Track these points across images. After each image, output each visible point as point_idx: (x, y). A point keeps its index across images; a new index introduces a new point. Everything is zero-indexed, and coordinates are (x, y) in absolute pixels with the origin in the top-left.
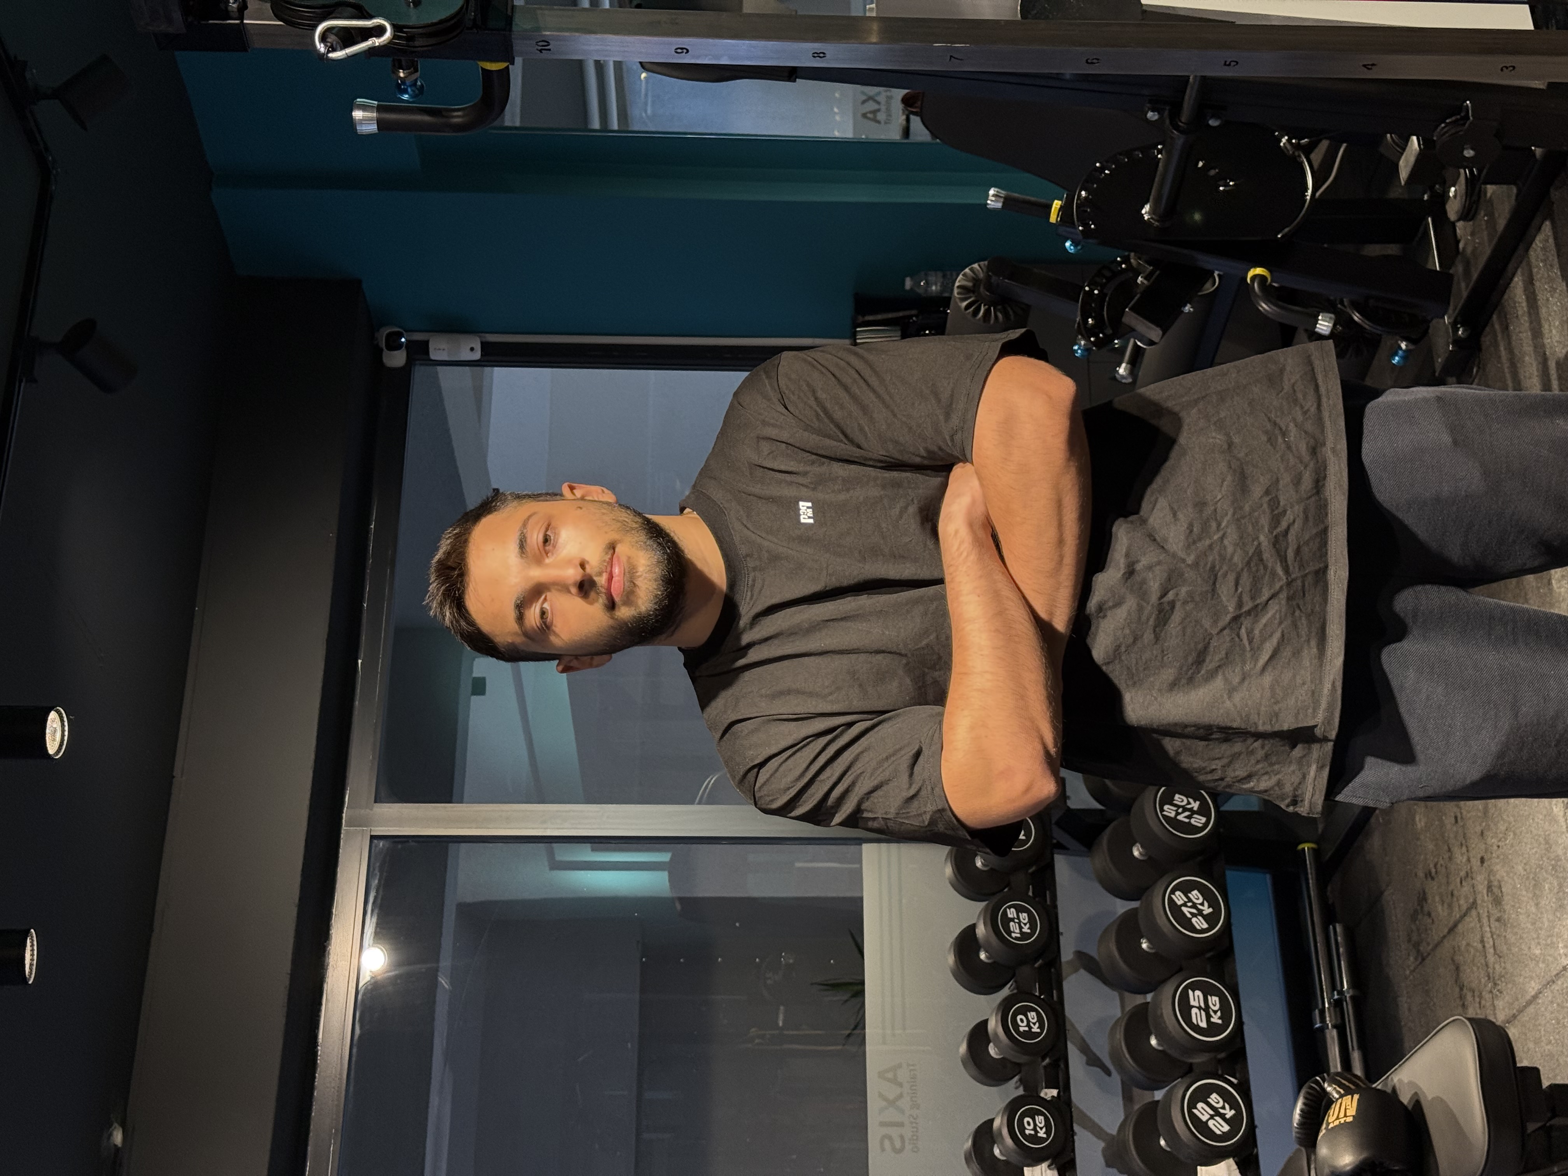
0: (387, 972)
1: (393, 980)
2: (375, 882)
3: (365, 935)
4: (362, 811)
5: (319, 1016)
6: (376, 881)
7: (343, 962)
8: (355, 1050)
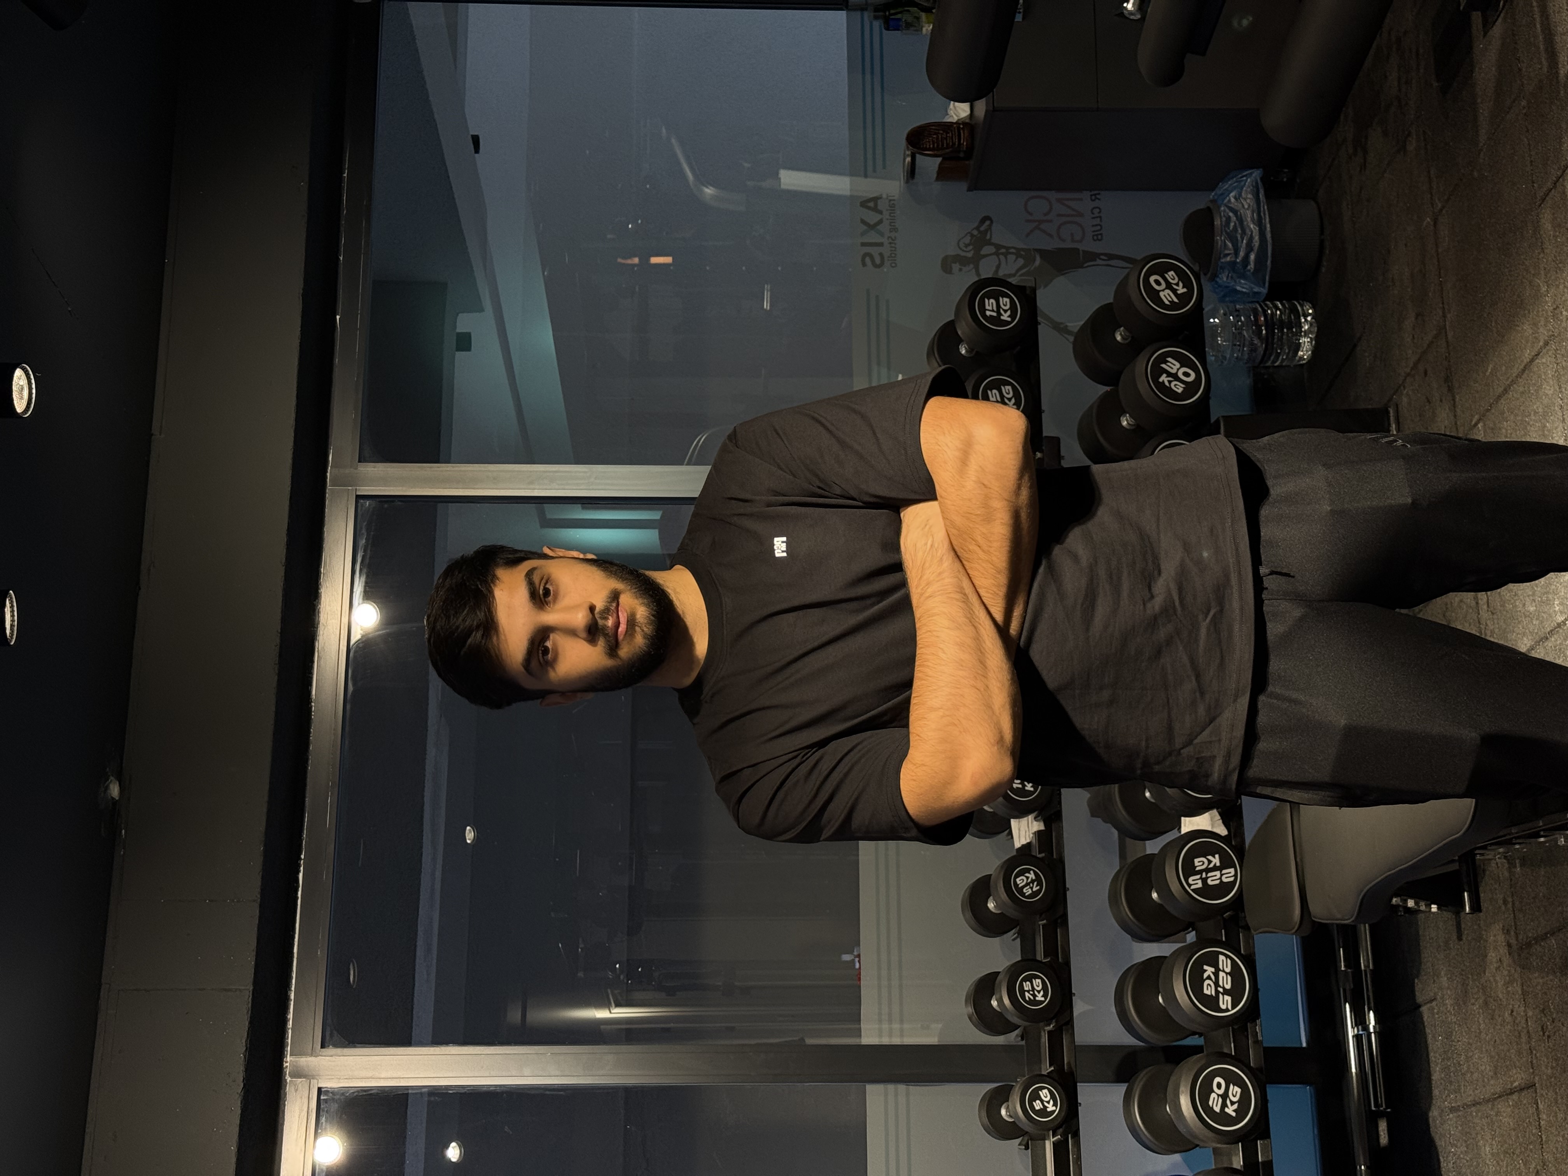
0: (378, 631)
1: (385, 638)
2: (362, 542)
3: (354, 594)
4: (347, 471)
5: (311, 673)
6: (364, 541)
7: (333, 621)
8: (348, 707)
